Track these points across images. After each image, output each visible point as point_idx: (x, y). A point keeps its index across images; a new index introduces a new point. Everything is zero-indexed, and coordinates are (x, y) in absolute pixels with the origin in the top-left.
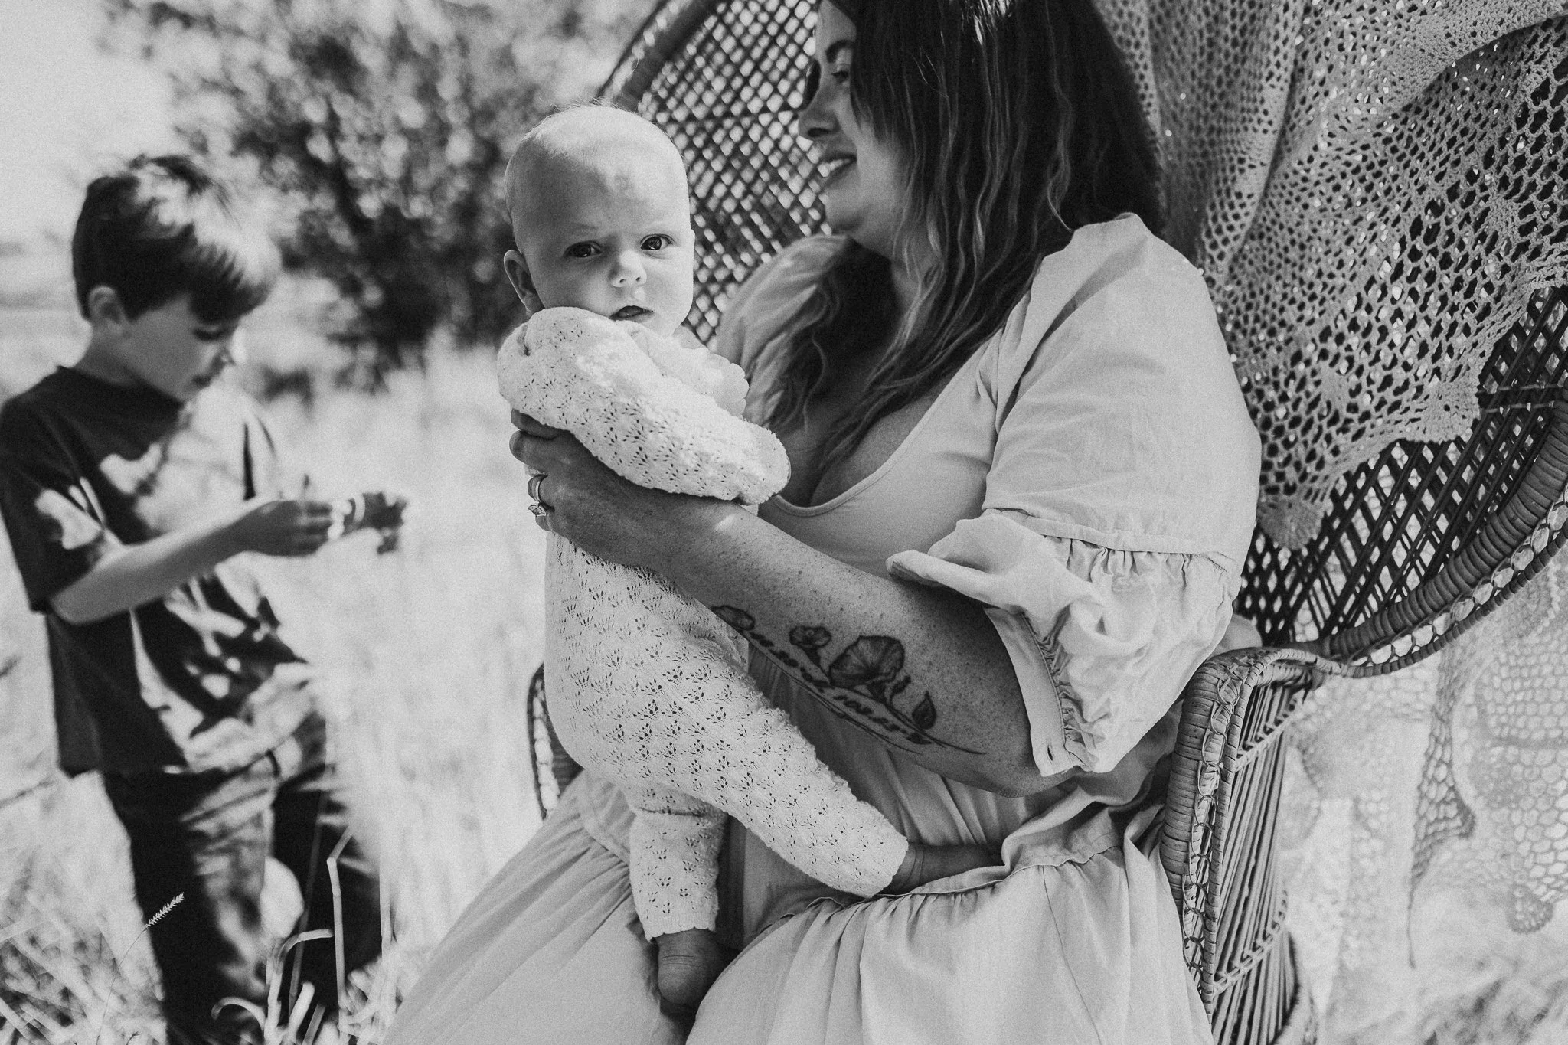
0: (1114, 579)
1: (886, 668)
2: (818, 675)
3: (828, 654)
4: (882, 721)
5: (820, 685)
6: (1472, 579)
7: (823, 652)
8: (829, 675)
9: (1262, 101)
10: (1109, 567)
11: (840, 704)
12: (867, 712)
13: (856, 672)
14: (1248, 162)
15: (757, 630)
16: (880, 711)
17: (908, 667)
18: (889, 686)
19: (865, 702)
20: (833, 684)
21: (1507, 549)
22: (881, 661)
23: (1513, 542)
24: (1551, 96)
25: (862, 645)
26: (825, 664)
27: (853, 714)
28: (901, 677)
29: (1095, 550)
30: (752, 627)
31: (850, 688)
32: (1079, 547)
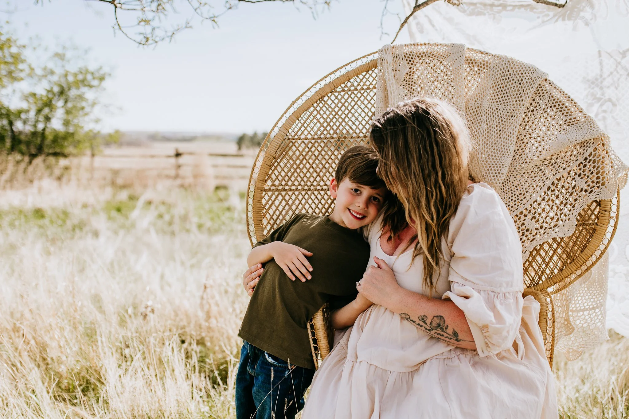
0: (500, 301)
1: (442, 324)
2: (428, 328)
3: (428, 322)
4: (447, 337)
5: (429, 330)
6: (576, 269)
7: (426, 322)
8: (430, 327)
9: (509, 150)
10: (499, 297)
11: (436, 335)
12: (443, 335)
13: (436, 325)
14: (505, 165)
15: (411, 319)
16: (445, 335)
17: (446, 322)
18: (444, 328)
19: (442, 333)
20: (432, 329)
21: (585, 261)
22: (440, 322)
23: (586, 259)
24: (597, 162)
25: (434, 318)
26: (428, 324)
27: (440, 337)
28: (446, 326)
29: (494, 293)
30: (410, 318)
31: (436, 330)
32: (490, 293)
